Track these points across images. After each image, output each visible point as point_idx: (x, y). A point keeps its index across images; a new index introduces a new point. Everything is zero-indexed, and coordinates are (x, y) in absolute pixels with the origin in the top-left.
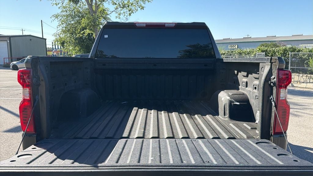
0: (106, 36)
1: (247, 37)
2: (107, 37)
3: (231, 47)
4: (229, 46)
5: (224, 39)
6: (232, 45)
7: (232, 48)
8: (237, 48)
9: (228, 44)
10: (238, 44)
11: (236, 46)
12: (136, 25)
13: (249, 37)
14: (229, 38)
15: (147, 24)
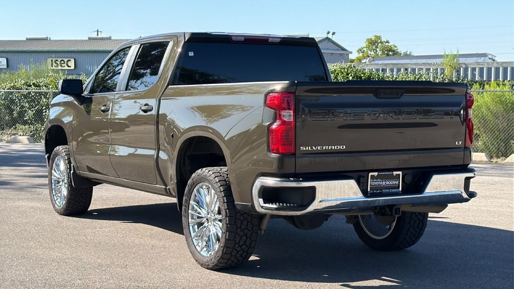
0: (191, 54)
1: (94, 35)
2: (193, 55)
3: (54, 64)
4: (49, 60)
5: (28, 39)
6: (59, 60)
7: (60, 68)
8: (73, 67)
9: (47, 55)
10: (74, 55)
11: (72, 64)
12: (232, 39)
13: (100, 36)
14: (45, 37)
15: (247, 37)
